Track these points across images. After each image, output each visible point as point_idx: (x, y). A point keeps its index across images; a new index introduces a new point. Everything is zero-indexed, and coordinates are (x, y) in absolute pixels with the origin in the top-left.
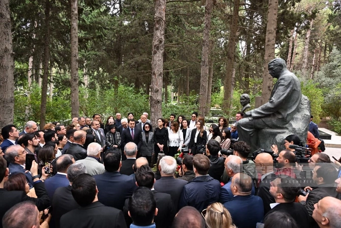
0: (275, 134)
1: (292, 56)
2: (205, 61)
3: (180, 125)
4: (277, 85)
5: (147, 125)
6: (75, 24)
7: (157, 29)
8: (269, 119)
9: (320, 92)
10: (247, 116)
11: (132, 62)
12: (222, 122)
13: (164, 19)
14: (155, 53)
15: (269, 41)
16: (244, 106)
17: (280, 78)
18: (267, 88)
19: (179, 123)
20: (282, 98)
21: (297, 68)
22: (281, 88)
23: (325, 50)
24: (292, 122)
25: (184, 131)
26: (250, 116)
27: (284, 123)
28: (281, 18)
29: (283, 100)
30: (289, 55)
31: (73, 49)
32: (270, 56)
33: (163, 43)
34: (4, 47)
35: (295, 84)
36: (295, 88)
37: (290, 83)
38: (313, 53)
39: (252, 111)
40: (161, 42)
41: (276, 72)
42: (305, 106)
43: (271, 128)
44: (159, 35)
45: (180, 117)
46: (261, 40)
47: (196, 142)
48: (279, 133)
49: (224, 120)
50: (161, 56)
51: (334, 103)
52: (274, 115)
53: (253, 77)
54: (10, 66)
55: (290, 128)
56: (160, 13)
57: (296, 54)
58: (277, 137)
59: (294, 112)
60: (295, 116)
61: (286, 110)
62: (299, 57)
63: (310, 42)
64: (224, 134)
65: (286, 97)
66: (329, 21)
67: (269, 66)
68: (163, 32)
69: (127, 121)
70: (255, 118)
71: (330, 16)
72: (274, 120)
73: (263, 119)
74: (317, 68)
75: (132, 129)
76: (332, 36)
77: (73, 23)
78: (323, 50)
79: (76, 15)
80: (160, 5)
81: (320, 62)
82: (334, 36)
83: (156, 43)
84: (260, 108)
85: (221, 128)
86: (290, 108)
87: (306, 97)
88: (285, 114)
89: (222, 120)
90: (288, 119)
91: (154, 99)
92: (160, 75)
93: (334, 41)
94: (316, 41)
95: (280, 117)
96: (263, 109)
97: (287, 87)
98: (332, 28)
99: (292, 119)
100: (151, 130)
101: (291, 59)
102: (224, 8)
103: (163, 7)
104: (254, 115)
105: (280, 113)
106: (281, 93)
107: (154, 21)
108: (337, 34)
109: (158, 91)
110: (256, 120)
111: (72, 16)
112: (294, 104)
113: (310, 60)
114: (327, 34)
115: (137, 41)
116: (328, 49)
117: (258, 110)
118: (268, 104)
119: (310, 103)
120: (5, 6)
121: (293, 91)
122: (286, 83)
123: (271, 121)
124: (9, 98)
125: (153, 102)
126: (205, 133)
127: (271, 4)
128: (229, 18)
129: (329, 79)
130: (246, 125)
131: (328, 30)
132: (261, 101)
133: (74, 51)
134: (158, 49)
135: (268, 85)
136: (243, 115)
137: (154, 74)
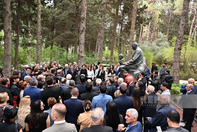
0: (133, 72)
1: (142, 33)
2: (102, 37)
3: (93, 68)
4: (135, 53)
5: (78, 68)
6: (39, 16)
7: (82, 23)
8: (131, 66)
9: (152, 54)
10: (123, 65)
11: (64, 34)
12: (112, 67)
13: (86, 18)
14: (81, 34)
15: (132, 32)
16: (120, 59)
17: (136, 50)
18: (131, 53)
19: (92, 67)
20: (136, 58)
21: (144, 39)
22: (136, 54)
23: (157, 31)
24: (139, 67)
25: (94, 71)
26: (125, 64)
27: (137, 67)
28: (137, 18)
29: (137, 59)
30: (141, 33)
31: (38, 28)
32: (132, 39)
33: (85, 29)
34: (8, 28)
35: (141, 53)
36: (141, 54)
37: (139, 53)
38: (152, 32)
39: (126, 62)
40: (84, 29)
41: (134, 48)
42: (144, 61)
43: (132, 69)
44: (83, 25)
45: (93, 64)
46: (128, 28)
47: (100, 75)
48: (135, 71)
49: (113, 66)
50: (84, 35)
51: (160, 58)
52: (133, 64)
53: (123, 44)
54: (10, 37)
55: (139, 69)
56: (84, 15)
57: (144, 32)
58: (134, 73)
59: (140, 63)
60: (141, 65)
61: (138, 63)
62: (145, 33)
63: (150, 27)
64: (113, 72)
65: (138, 58)
66: (159, 18)
67: (132, 45)
68: (85, 24)
69: (68, 65)
70: (126, 65)
71: (160, 15)
72: (133, 66)
73: (130, 66)
74: (153, 39)
75: (72, 70)
76: (160, 25)
77: (38, 16)
78: (156, 31)
79: (40, 11)
80: (84, 11)
81: (155, 37)
82: (161, 25)
83: (82, 29)
84: (128, 61)
85: (111, 69)
86: (139, 62)
87: (145, 58)
88: (137, 64)
89: (111, 66)
90: (138, 66)
91: (80, 56)
92: (83, 44)
93: (161, 27)
94: (154, 26)
95: (136, 65)
96: (130, 62)
97: (138, 54)
98: (160, 21)
99: (140, 66)
100: (79, 70)
101: (142, 35)
102: (111, 10)
103: (85, 12)
104: (126, 64)
105: (136, 64)
106: (136, 56)
107: (81, 19)
108: (162, 24)
109: (82, 51)
110: (127, 66)
111: (38, 12)
112: (141, 60)
113: (150, 35)
114: (158, 24)
115: (64, 22)
116: (159, 31)
117: (128, 62)
118: (132, 60)
119: (146, 60)
120: (9, 8)
121: (140, 55)
122: (138, 53)
123: (132, 66)
124: (10, 53)
125: (80, 57)
126: (104, 72)
127: (133, 17)
128: (113, 15)
129: (158, 47)
130: (123, 68)
131: (159, 22)
132: (128, 58)
133: (39, 30)
134: (83, 32)
135: (131, 51)
136: (121, 64)
137: (81, 44)
